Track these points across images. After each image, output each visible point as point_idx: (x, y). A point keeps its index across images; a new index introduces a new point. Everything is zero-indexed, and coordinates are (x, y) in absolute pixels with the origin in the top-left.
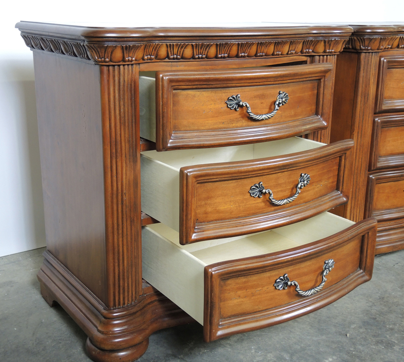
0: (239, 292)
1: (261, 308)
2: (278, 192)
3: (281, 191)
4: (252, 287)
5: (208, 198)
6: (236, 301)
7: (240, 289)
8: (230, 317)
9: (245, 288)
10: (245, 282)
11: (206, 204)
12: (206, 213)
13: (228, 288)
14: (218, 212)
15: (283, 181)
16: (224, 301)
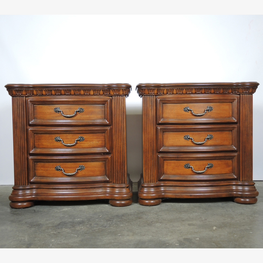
0: (42, 168)
1: (50, 176)
2: (67, 141)
3: (69, 141)
4: (46, 167)
5: (39, 140)
6: (41, 171)
7: (42, 167)
8: (39, 176)
9: (44, 167)
10: (44, 165)
11: (38, 141)
12: (39, 145)
13: (38, 166)
14: (43, 145)
15: (70, 137)
16: (37, 170)
